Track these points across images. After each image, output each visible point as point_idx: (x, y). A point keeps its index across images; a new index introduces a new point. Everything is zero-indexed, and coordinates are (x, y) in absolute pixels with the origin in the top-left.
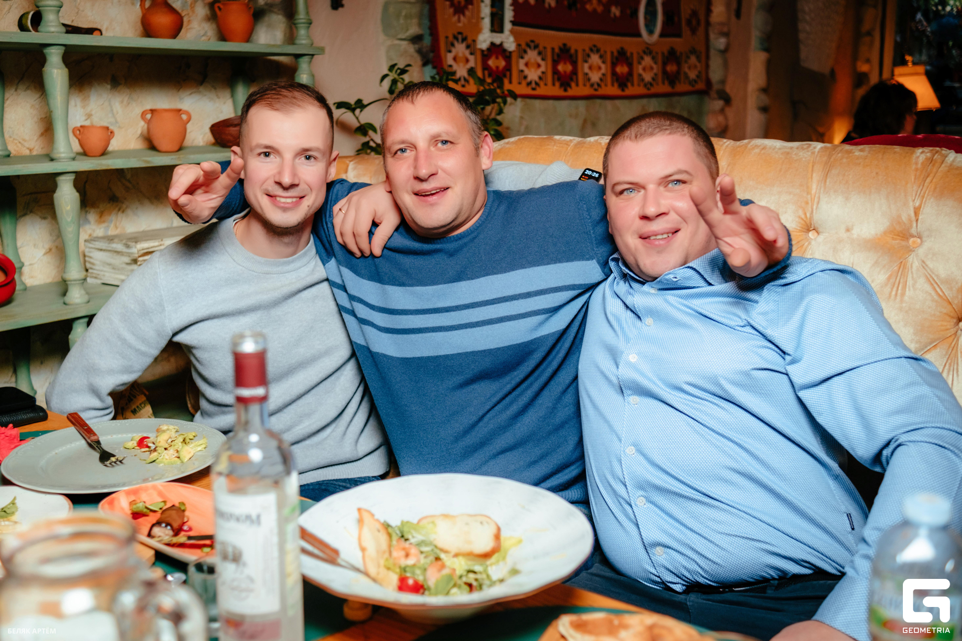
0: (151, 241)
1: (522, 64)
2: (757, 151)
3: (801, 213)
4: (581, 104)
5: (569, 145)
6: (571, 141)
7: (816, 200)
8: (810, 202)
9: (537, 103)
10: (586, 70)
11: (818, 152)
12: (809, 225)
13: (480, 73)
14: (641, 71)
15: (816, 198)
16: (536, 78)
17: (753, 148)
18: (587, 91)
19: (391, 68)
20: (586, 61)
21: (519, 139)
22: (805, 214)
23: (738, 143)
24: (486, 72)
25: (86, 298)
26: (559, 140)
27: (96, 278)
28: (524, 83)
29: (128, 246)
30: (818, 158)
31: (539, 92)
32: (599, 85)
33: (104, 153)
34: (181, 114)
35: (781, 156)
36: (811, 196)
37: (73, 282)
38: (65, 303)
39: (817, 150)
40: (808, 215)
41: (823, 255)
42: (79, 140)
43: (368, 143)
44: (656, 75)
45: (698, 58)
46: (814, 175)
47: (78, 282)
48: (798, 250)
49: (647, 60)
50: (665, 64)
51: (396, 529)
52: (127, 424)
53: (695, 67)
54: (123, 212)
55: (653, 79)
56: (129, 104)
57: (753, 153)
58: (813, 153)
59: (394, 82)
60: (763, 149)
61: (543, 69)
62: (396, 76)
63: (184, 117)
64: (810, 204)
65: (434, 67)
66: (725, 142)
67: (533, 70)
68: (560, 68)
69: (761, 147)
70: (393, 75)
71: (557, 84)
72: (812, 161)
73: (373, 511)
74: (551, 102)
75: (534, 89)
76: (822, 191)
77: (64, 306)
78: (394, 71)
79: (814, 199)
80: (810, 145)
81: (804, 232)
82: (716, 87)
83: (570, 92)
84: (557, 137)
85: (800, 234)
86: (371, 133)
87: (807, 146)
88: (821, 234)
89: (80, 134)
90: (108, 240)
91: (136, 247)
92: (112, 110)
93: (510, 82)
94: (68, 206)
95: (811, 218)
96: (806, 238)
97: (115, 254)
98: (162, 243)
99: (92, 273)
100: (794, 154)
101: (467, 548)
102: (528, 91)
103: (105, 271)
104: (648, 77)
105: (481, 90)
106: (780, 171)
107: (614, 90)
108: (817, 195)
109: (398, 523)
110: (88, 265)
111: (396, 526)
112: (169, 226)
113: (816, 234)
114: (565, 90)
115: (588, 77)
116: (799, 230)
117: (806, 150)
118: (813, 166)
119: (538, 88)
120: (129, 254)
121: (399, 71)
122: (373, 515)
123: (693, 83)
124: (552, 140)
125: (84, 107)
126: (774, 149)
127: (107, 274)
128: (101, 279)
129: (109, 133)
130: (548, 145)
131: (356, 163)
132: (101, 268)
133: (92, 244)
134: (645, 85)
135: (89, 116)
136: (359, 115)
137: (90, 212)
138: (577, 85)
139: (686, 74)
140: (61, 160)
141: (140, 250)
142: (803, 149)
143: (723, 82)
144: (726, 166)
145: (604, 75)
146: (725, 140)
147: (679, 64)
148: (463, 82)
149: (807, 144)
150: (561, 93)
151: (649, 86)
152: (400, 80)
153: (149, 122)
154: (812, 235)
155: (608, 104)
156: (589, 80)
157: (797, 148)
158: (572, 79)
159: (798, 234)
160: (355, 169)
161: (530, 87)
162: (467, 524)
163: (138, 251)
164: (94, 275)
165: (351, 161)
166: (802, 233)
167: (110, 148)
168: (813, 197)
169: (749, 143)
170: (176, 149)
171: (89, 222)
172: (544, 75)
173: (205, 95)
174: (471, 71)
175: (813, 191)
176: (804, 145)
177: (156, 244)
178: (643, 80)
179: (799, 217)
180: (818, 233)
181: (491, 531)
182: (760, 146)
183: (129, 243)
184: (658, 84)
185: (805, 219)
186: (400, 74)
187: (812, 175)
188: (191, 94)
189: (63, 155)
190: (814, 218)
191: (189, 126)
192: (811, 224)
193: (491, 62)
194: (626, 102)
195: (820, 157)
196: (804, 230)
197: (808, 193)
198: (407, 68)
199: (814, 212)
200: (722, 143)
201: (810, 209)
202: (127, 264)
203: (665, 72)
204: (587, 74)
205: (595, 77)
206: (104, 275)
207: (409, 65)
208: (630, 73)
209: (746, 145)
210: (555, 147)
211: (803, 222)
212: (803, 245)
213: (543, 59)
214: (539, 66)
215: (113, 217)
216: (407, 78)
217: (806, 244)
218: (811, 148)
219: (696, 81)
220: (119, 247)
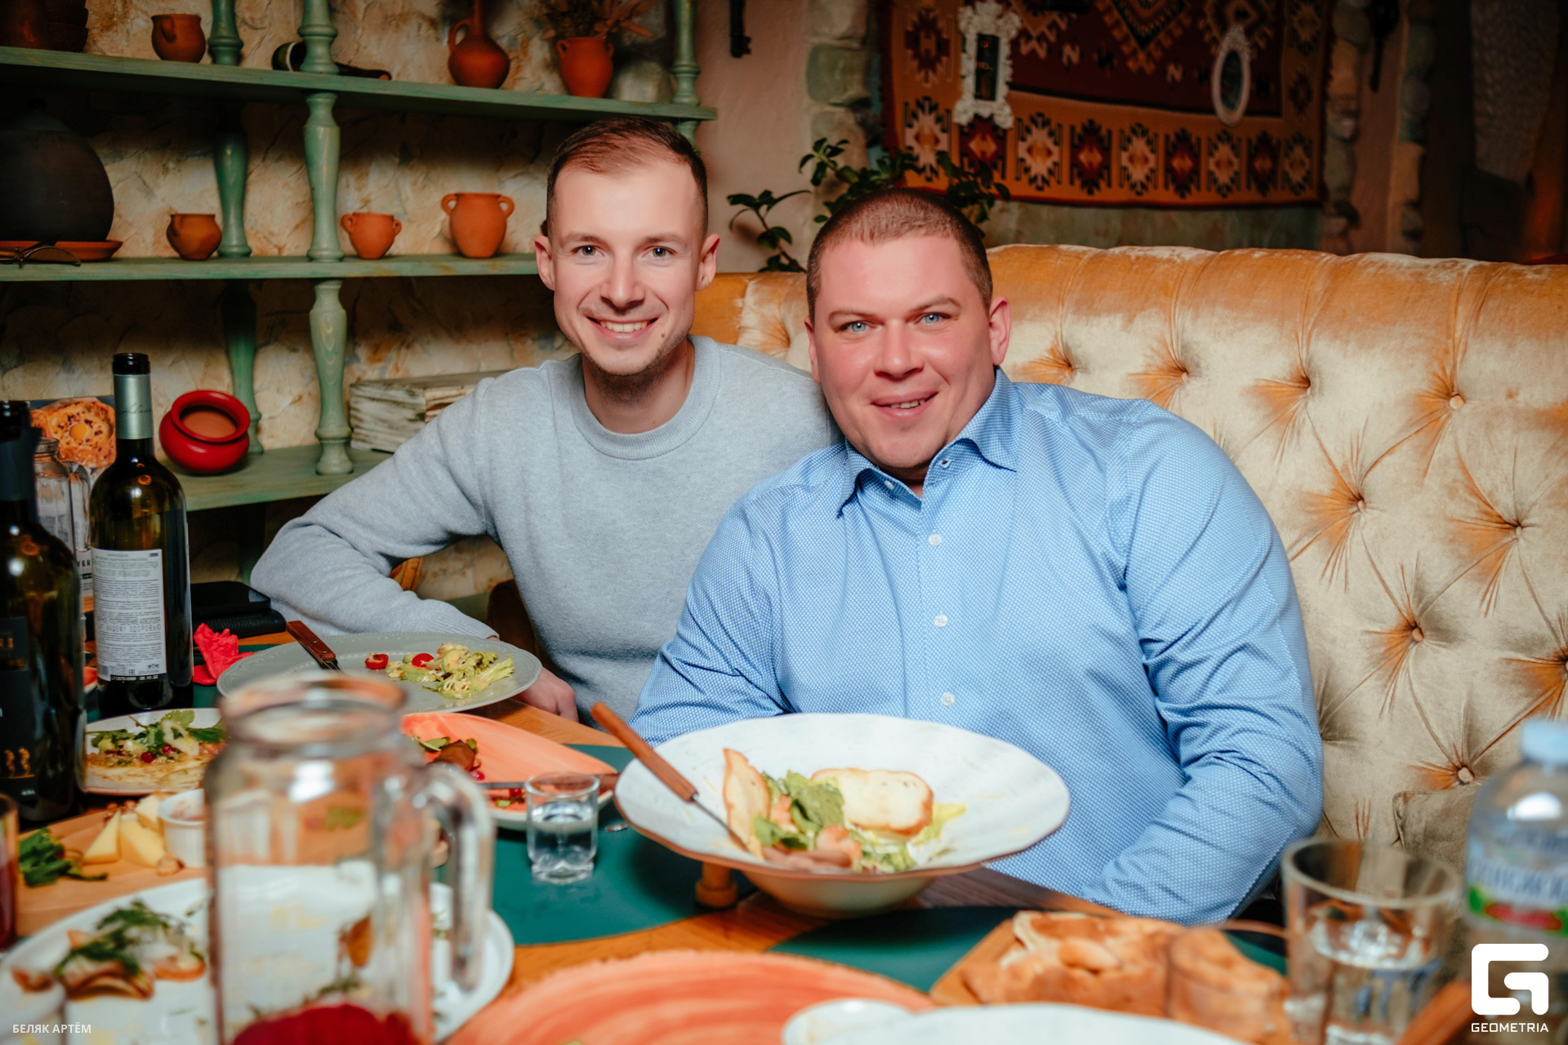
0: (446, 388)
1: (1022, 149)
2: (1372, 270)
3: (1436, 367)
4: (1115, 215)
5: (1081, 259)
6: (1084, 253)
7: (1461, 348)
8: (1451, 350)
9: (1045, 211)
10: (1125, 162)
11: (1469, 273)
12: (1450, 386)
13: (955, 161)
14: (1212, 167)
15: (1461, 345)
16: (1045, 173)
17: (1366, 267)
18: (1124, 194)
19: (818, 145)
20: (1125, 149)
21: (1005, 249)
22: (1444, 369)
23: (1343, 259)
24: (966, 160)
25: (348, 466)
26: (1066, 251)
27: (364, 441)
28: (1025, 178)
29: (412, 394)
30: (1467, 283)
31: (1048, 193)
32: (1144, 186)
33: (383, 256)
34: (500, 202)
35: (1409, 279)
36: (1454, 342)
37: (330, 442)
38: (318, 473)
39: (1466, 271)
40: (1448, 371)
41: (1469, 434)
42: (350, 234)
43: (777, 258)
44: (1236, 173)
45: (1307, 150)
46: (1460, 308)
47: (337, 442)
48: (1431, 425)
49: (1224, 151)
50: (1252, 157)
51: (780, 782)
52: (399, 639)
53: (1302, 163)
54: (408, 347)
55: (1232, 180)
56: (424, 187)
57: (1365, 274)
58: (1460, 275)
59: (821, 167)
60: (1382, 267)
61: (1055, 158)
62: (825, 159)
63: (504, 206)
64: (1452, 353)
65: (885, 149)
66: (1324, 257)
67: (1039, 159)
68: (1083, 157)
69: (1379, 265)
70: (819, 157)
71: (1078, 183)
72: (1457, 287)
73: (747, 755)
74: (1066, 210)
75: (1040, 189)
76: (1471, 334)
77: (316, 476)
78: (821, 151)
79: (1459, 346)
80: (1457, 262)
81: (1441, 398)
82: (1334, 196)
83: (1098, 196)
84: (1064, 247)
85: (1435, 400)
86: (783, 243)
87: (1451, 263)
88: (1468, 401)
89: (351, 226)
90: (385, 384)
91: (424, 396)
92: (399, 195)
93: (1003, 176)
94: (329, 328)
95: (1453, 376)
96: (1445, 407)
97: (393, 406)
98: (462, 391)
99: (359, 434)
100: (1429, 275)
101: (881, 819)
102: (1031, 191)
103: (377, 431)
104: (1223, 177)
105: (954, 184)
106: (1406, 301)
107: (1169, 196)
108: (1463, 340)
109: (784, 776)
110: (354, 422)
111: (780, 779)
112: (474, 370)
113: (1461, 402)
114: (1090, 192)
115: (1126, 173)
116: (1435, 394)
117: (1449, 270)
118: (1459, 295)
119: (1046, 187)
120: (413, 407)
121: (829, 150)
122: (746, 760)
123: (1297, 188)
124: (1056, 251)
125: (359, 189)
126: (1398, 268)
127: (380, 436)
128: (371, 443)
129: (394, 226)
130: (1049, 257)
131: (758, 282)
132: (372, 426)
133: (362, 390)
134: (1219, 190)
135: (367, 202)
136: (766, 214)
137: (359, 346)
138: (1109, 185)
139: (1286, 174)
140: (323, 261)
141: (430, 401)
142: (1444, 268)
143: (1348, 188)
144: (1322, 293)
145: (1152, 171)
146: (1323, 254)
147: (1275, 158)
148: (928, 173)
149: (1451, 261)
150: (1083, 196)
151: (1225, 191)
152: (831, 164)
153: (452, 213)
154: (1454, 403)
155: (1159, 216)
156: (1129, 177)
157: (1436, 267)
158: (1101, 176)
159: (1432, 400)
160: (756, 291)
161: (1033, 186)
162: (885, 784)
163: (428, 401)
164: (362, 437)
165: (750, 280)
166: (1439, 400)
167: (393, 250)
168: (1457, 342)
169: (1361, 258)
170: (490, 253)
171: (358, 360)
172: (1057, 168)
173: (536, 179)
174: (942, 156)
175: (1458, 334)
176: (1448, 262)
177: (454, 392)
178: (1215, 181)
179: (1434, 374)
180: (1464, 400)
181: (917, 796)
182: (1377, 263)
183: (414, 390)
184: (1239, 189)
185: (1443, 378)
186: (829, 156)
187: (1456, 309)
188: (515, 176)
189: (325, 253)
190: (1458, 375)
191: (511, 221)
192: (1453, 386)
193: (974, 145)
194: (1187, 215)
195: (1472, 281)
196: (1442, 395)
197: (1450, 336)
198: (841, 147)
199: (1458, 366)
200: (1317, 258)
201: (1451, 362)
202: (411, 420)
203: (1251, 170)
204: (1125, 169)
205: (1138, 174)
206: (376, 438)
207: (844, 142)
208: (1195, 170)
209: (1355, 262)
210: (1059, 261)
211: (1440, 382)
212: (1439, 418)
213: (1056, 143)
214: (1049, 153)
215: (393, 354)
216: (841, 161)
217: (1445, 416)
218: (1458, 267)
219: (1301, 187)
220: (399, 394)
